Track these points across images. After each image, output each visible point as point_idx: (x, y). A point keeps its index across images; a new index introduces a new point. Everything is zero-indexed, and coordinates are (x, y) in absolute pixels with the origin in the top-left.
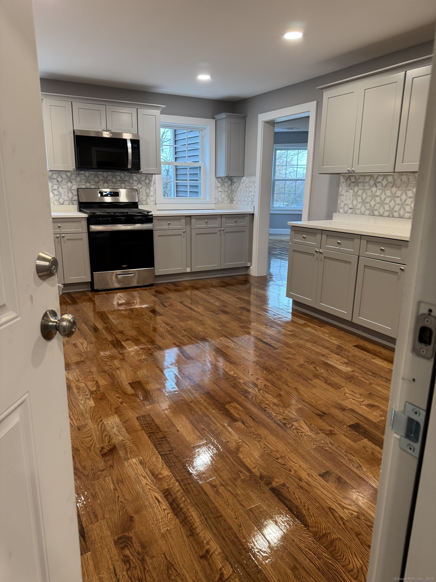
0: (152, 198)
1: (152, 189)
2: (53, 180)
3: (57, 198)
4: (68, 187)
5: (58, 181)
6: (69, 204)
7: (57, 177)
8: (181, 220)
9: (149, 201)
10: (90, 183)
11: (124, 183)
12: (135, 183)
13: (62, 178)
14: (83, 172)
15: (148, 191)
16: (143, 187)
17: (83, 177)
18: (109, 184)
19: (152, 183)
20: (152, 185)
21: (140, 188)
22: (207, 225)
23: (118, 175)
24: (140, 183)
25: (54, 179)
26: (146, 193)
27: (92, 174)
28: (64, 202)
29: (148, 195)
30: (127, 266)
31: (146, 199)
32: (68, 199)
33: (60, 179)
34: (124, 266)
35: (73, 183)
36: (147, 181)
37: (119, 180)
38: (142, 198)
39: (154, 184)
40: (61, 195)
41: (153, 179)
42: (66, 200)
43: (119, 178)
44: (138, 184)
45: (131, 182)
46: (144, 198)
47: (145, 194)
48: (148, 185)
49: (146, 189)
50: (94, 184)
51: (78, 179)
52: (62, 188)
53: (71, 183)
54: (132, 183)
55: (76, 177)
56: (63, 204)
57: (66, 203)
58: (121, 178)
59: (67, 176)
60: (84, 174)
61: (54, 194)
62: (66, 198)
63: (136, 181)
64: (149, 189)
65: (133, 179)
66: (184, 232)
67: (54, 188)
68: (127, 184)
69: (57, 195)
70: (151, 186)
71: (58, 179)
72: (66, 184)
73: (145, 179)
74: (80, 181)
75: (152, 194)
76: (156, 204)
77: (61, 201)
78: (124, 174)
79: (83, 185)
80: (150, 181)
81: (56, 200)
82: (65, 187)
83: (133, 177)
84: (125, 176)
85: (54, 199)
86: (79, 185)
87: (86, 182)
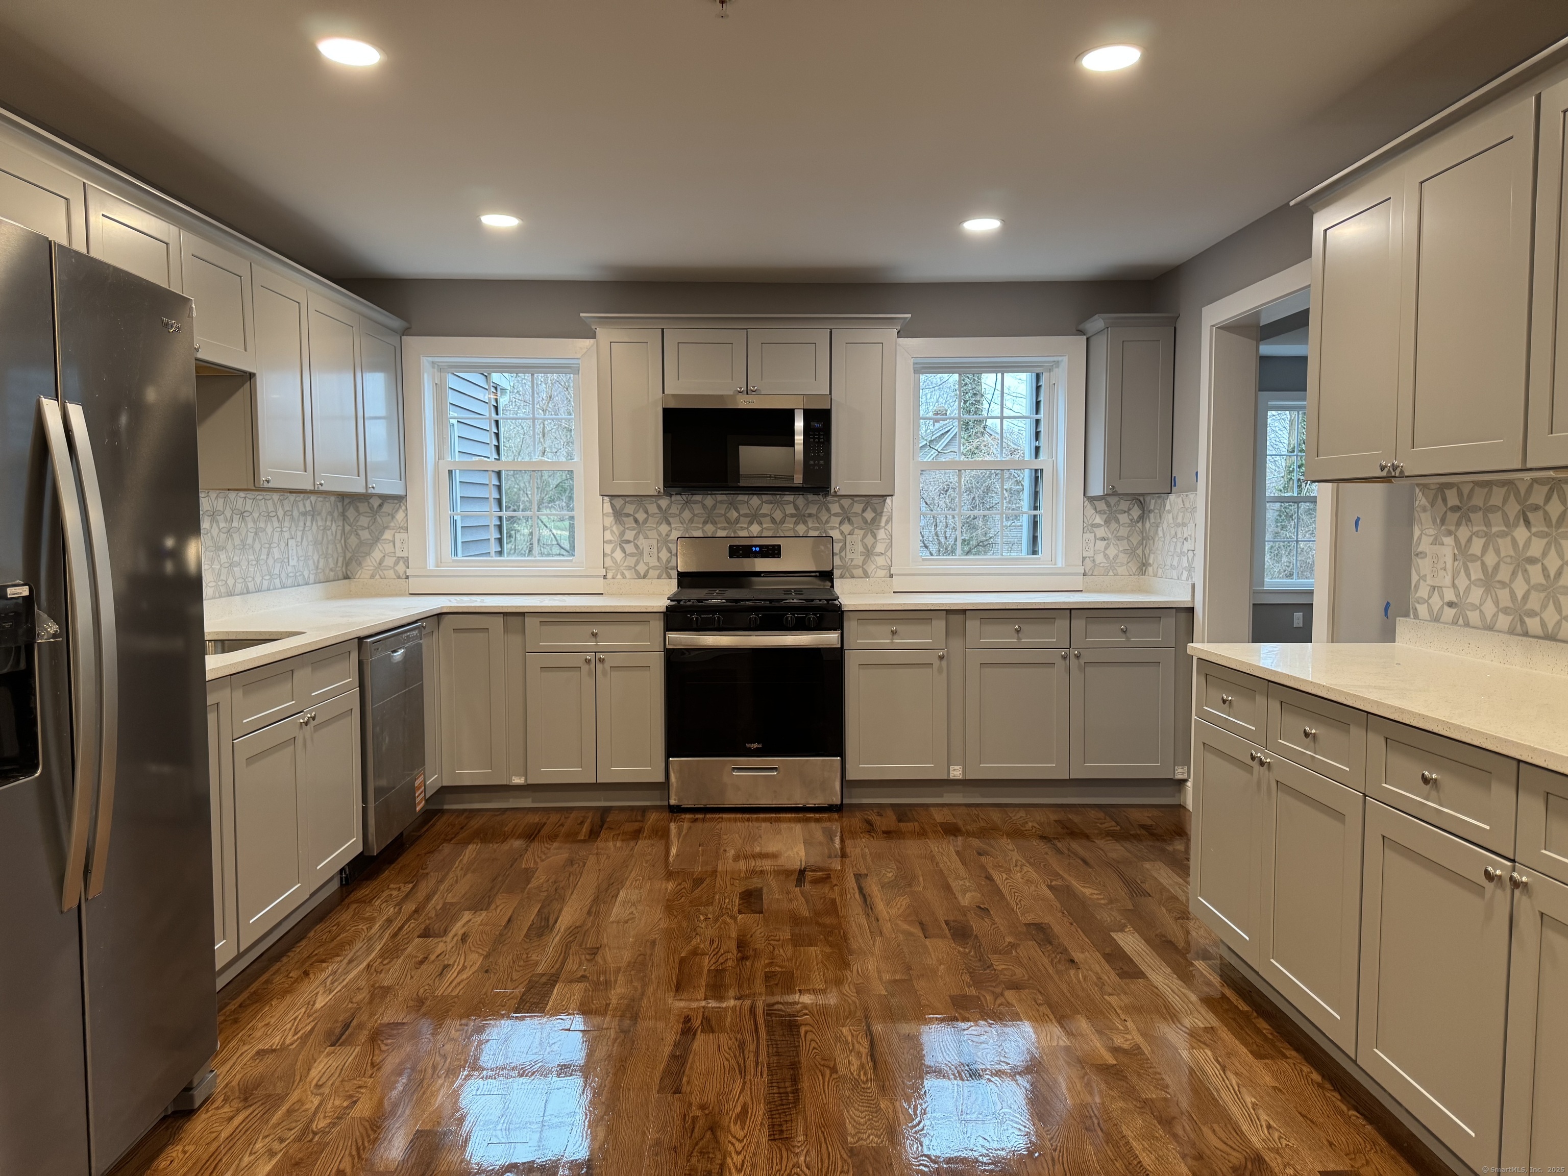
0: (880, 561)
1: (881, 534)
2: (624, 519)
3: (631, 561)
4: (660, 535)
5: (636, 521)
6: (659, 577)
7: (636, 511)
8: (934, 622)
9: (871, 568)
10: (714, 523)
11: (805, 523)
12: (835, 521)
13: (647, 512)
14: (698, 498)
15: (869, 540)
16: (856, 531)
17: (698, 509)
18: (764, 526)
19: (884, 519)
20: (883, 524)
21: (846, 532)
22: (1019, 638)
23: (789, 503)
24: (849, 520)
25: (628, 515)
26: (865, 546)
27: (721, 502)
28: (647, 572)
29: (869, 553)
30: (760, 746)
31: (864, 564)
32: (658, 564)
33: (641, 516)
34: (755, 746)
35: (673, 526)
36: (869, 515)
37: (792, 516)
38: (852, 560)
39: (887, 522)
40: (641, 554)
41: (885, 510)
42: (654, 568)
43: (790, 509)
44: (841, 523)
45: (824, 519)
46: (859, 560)
47: (861, 548)
48: (871, 526)
49: (864, 537)
50: (727, 525)
51: (687, 514)
52: (646, 538)
53: (669, 524)
54: (827, 522)
55: (682, 510)
56: (644, 577)
57: (653, 573)
58: (796, 508)
59: (659, 507)
60: (701, 502)
61: (625, 553)
62: (654, 562)
63: (836, 515)
64: (875, 536)
65: (828, 510)
66: (941, 658)
67: (626, 538)
68: (810, 526)
69: (632, 555)
70: (878, 528)
71: (637, 516)
72: (656, 528)
73: (864, 511)
74: (691, 521)
75: (880, 548)
76: (891, 576)
77: (642, 568)
78: (807, 500)
79: (698, 528)
80: (878, 514)
81: (629, 568)
82: (653, 534)
83: (830, 506)
84: (807, 505)
85: (625, 565)
86: (687, 530)
87: (705, 523)
